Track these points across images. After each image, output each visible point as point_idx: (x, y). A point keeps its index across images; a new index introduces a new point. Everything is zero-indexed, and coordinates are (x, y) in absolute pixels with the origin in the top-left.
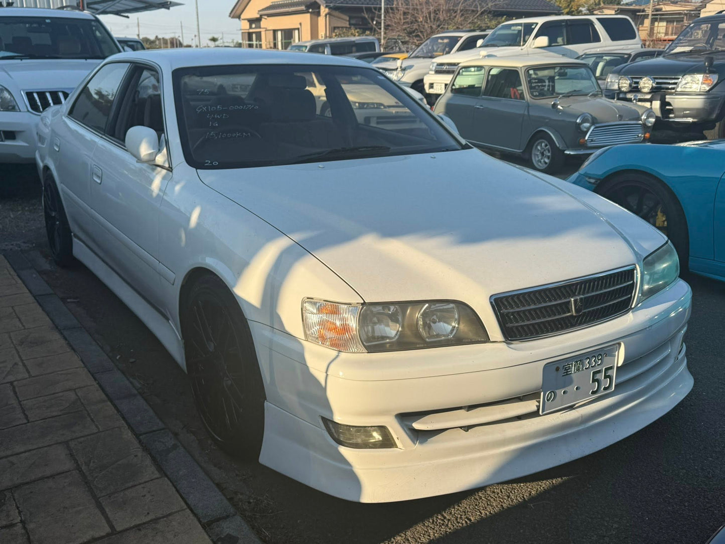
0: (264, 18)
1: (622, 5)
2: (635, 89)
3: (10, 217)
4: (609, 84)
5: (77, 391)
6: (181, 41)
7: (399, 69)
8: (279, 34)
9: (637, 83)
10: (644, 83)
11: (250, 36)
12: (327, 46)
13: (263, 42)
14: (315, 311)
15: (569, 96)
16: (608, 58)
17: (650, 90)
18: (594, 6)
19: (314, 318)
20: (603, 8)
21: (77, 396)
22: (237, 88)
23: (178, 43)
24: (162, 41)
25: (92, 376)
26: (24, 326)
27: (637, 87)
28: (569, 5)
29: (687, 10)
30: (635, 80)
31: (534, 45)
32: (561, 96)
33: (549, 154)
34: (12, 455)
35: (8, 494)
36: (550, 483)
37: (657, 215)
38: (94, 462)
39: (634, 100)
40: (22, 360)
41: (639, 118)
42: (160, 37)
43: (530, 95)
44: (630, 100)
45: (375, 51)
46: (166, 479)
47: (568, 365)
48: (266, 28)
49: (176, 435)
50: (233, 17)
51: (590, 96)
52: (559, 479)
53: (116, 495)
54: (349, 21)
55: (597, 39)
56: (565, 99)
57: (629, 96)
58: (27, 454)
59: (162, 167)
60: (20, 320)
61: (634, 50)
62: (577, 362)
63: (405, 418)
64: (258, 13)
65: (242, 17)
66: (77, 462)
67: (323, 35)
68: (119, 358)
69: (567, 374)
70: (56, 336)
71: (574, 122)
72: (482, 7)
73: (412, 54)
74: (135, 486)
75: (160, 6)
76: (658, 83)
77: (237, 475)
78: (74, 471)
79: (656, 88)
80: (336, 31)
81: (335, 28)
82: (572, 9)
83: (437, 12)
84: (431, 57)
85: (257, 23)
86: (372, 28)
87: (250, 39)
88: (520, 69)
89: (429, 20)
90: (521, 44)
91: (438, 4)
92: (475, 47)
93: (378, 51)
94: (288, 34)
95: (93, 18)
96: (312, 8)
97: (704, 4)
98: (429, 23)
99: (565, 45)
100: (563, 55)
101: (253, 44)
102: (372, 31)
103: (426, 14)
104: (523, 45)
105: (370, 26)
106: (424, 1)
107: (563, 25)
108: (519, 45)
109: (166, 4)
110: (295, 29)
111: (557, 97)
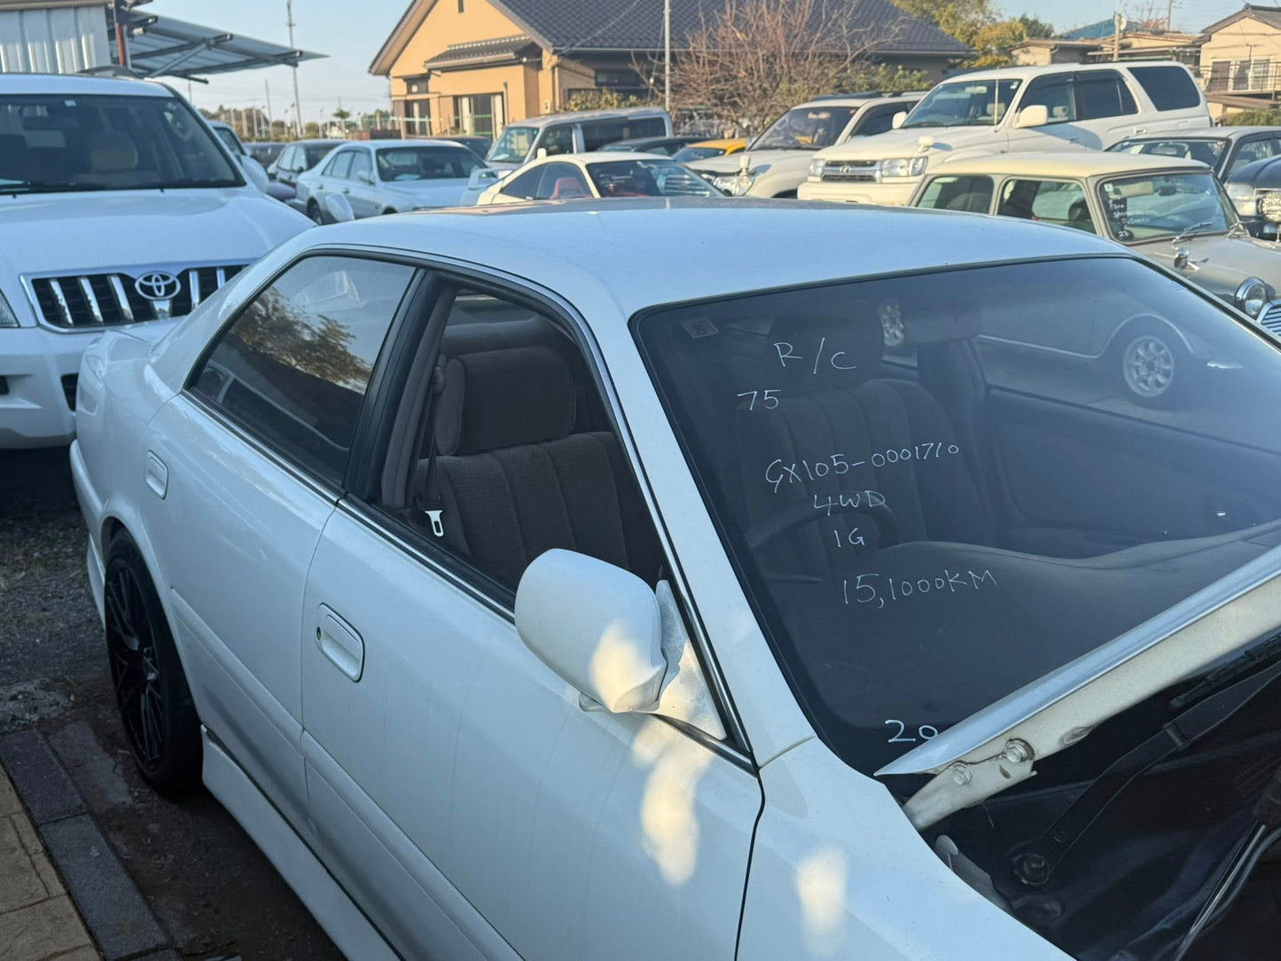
0: (436, 75)
6: (267, 116)
7: (744, 173)
8: (465, 103)
11: (408, 106)
12: (576, 128)
13: (435, 119)
18: (1012, 43)
20: (1028, 45)
23: (261, 117)
24: (233, 115)
29: (1178, 47)
31: (1018, 121)
33: (1168, 367)
42: (227, 107)
45: (665, 134)
48: (440, 93)
50: (375, 74)
51: (1229, 236)
54: (596, 78)
55: (1131, 108)
56: (1183, 244)
64: (425, 66)
65: (393, 72)
67: (549, 105)
72: (854, 49)
73: (755, 142)
75: (278, 59)
80: (574, 96)
81: (571, 91)
83: (771, 59)
84: (799, 148)
85: (422, 85)
86: (647, 90)
87: (409, 113)
88: (1084, 181)
89: (756, 74)
90: (995, 122)
91: (772, 44)
92: (890, 128)
93: (669, 135)
94: (482, 104)
95: (170, 95)
96: (528, 55)
97: (1207, 36)
98: (755, 79)
99: (1073, 121)
100: (1072, 140)
101: (414, 123)
102: (647, 96)
103: (751, 62)
104: (999, 122)
105: (644, 87)
106: (746, 39)
107: (1069, 82)
108: (991, 124)
109: (292, 55)
110: (495, 94)
111: (1171, 239)
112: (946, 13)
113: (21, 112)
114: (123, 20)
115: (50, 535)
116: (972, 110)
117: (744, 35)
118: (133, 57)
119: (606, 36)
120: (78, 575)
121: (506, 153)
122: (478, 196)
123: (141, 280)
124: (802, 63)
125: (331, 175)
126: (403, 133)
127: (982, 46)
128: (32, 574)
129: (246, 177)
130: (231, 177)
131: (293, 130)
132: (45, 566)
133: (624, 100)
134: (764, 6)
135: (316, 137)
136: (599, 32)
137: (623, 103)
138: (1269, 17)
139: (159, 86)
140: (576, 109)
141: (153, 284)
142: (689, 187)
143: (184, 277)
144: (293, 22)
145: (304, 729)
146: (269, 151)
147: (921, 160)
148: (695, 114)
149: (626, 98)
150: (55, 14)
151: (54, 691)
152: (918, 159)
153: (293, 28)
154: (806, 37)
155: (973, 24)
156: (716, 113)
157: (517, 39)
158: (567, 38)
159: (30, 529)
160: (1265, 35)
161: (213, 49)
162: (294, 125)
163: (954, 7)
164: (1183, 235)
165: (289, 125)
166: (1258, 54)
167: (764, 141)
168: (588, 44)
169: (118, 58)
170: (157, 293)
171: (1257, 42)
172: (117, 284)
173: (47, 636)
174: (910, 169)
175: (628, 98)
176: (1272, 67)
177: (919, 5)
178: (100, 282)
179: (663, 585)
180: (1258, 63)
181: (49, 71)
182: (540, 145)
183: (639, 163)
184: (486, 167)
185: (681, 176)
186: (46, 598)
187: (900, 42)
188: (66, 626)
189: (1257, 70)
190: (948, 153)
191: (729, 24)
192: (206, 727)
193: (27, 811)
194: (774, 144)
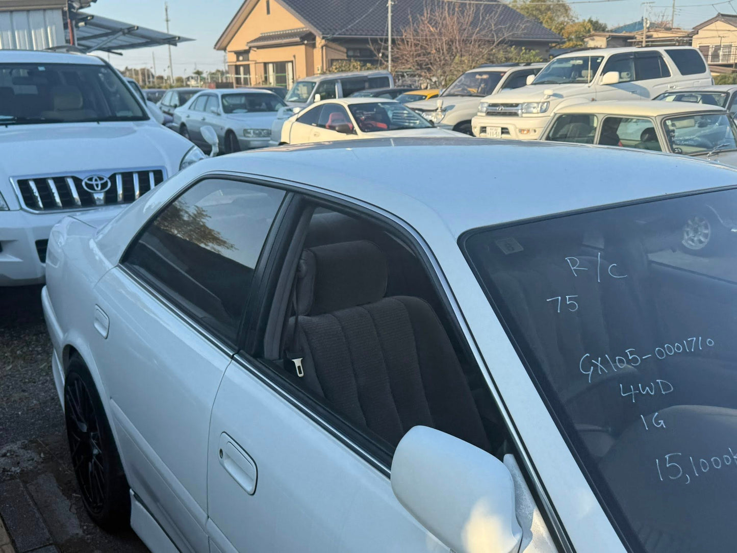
0: (253, 50)
6: (154, 73)
7: (439, 110)
8: (271, 67)
11: (237, 68)
12: (337, 82)
13: (253, 76)
18: (584, 34)
20: (594, 36)
22: (249, 133)
24: (133, 72)
29: (679, 37)
31: (602, 81)
42: (129, 68)
45: (389, 86)
48: (256, 61)
50: (218, 49)
54: (347, 53)
55: (666, 73)
64: (247, 45)
65: (228, 49)
67: (320, 68)
72: (498, 37)
73: (445, 92)
75: (165, 41)
80: (334, 64)
81: (332, 61)
83: (450, 43)
84: (471, 96)
85: (245, 56)
86: (378, 60)
87: (237, 72)
88: (654, 118)
89: (441, 52)
90: (589, 81)
91: (452, 34)
92: (525, 84)
93: (392, 87)
94: (280, 67)
95: (103, 63)
96: (307, 39)
97: (696, 31)
98: (441, 55)
99: (634, 81)
100: (633, 92)
101: (240, 78)
102: (377, 64)
103: (439, 45)
104: (591, 81)
105: (376, 58)
106: (436, 31)
107: (631, 58)
108: (586, 82)
109: (173, 39)
110: (288, 62)
111: (707, 154)
112: (547, 17)
113: (11, 73)
114: (72, 18)
115: (27, 339)
116: (573, 73)
117: (434, 29)
118: (79, 39)
119: (353, 29)
120: (45, 366)
121: (296, 96)
122: (283, 123)
123: (86, 180)
124: (468, 45)
125: (194, 109)
126: (235, 85)
127: (567, 36)
128: (16, 366)
129: (150, 115)
130: (140, 114)
131: (168, 81)
132: (24, 359)
133: (364, 66)
134: (446, 12)
135: (182, 86)
136: (349, 27)
137: (363, 68)
138: (731, 21)
139: (95, 58)
140: (336, 71)
141: (94, 183)
142: (406, 118)
143: (113, 178)
144: (169, 19)
145: (208, 517)
146: (157, 95)
147: (546, 104)
148: (405, 74)
149: (365, 65)
150: (32, 14)
151: (31, 450)
152: (544, 103)
153: (169, 22)
154: (470, 30)
155: (562, 23)
156: (418, 74)
157: (301, 30)
158: (331, 30)
159: (14, 335)
160: (729, 30)
161: (127, 35)
162: (169, 78)
163: (551, 14)
164: (714, 151)
165: (166, 78)
166: (725, 42)
167: (450, 91)
168: (343, 33)
169: (70, 40)
170: (96, 188)
171: (725, 35)
172: (71, 182)
173: (25, 409)
174: (539, 109)
175: (366, 64)
176: (733, 50)
177: (531, 12)
178: (61, 182)
179: (509, 458)
180: (725, 47)
181: (28, 49)
182: (317, 92)
183: (379, 104)
184: (286, 105)
185: (401, 112)
186: (25, 383)
187: (525, 34)
188: (38, 403)
189: (724, 51)
190: (561, 100)
191: (426, 22)
192: (133, 490)
193: (13, 542)
194: (456, 93)
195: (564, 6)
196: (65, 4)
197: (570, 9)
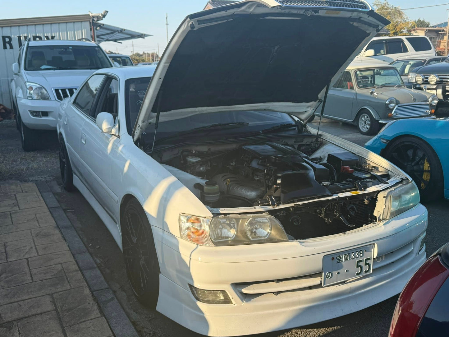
1: (429, 27)
2: (426, 82)
3: (43, 161)
4: (410, 78)
5: (63, 264)
6: (158, 55)
9: (427, 78)
10: (432, 79)
14: (186, 221)
15: (382, 87)
16: (412, 63)
17: (436, 82)
18: (411, 29)
19: (185, 225)
20: (417, 29)
21: (63, 267)
23: (156, 56)
25: (73, 256)
26: (40, 226)
27: (427, 81)
28: (394, 28)
30: (426, 77)
31: (365, 55)
32: (377, 87)
33: (369, 123)
34: (21, 301)
35: (15, 323)
36: (333, 329)
37: (424, 163)
38: (65, 306)
39: (424, 89)
40: (35, 246)
41: (427, 101)
42: (146, 52)
43: (358, 87)
44: (421, 89)
46: (104, 318)
47: (340, 256)
49: (114, 292)
51: (396, 87)
52: (339, 327)
53: (74, 326)
55: (406, 50)
56: (380, 89)
57: (422, 86)
58: (29, 300)
59: (115, 135)
60: (38, 222)
61: (428, 57)
62: (345, 255)
63: (237, 285)
66: (56, 306)
68: (91, 245)
69: (339, 262)
70: (57, 232)
71: (384, 103)
74: (86, 321)
75: (139, 36)
76: (440, 78)
77: (146, 317)
78: (53, 311)
79: (439, 81)
82: (397, 31)
88: (351, 71)
95: (97, 46)
99: (385, 54)
100: (384, 61)
107: (384, 42)
109: (143, 35)
111: (375, 88)
114: (94, 25)
153: (168, 25)
155: (397, 22)
163: (390, 17)
164: (379, 86)
169: (92, 36)
181: (73, 39)
192: (73, 171)
195: (399, 11)
196: (90, 19)
197: (403, 14)
